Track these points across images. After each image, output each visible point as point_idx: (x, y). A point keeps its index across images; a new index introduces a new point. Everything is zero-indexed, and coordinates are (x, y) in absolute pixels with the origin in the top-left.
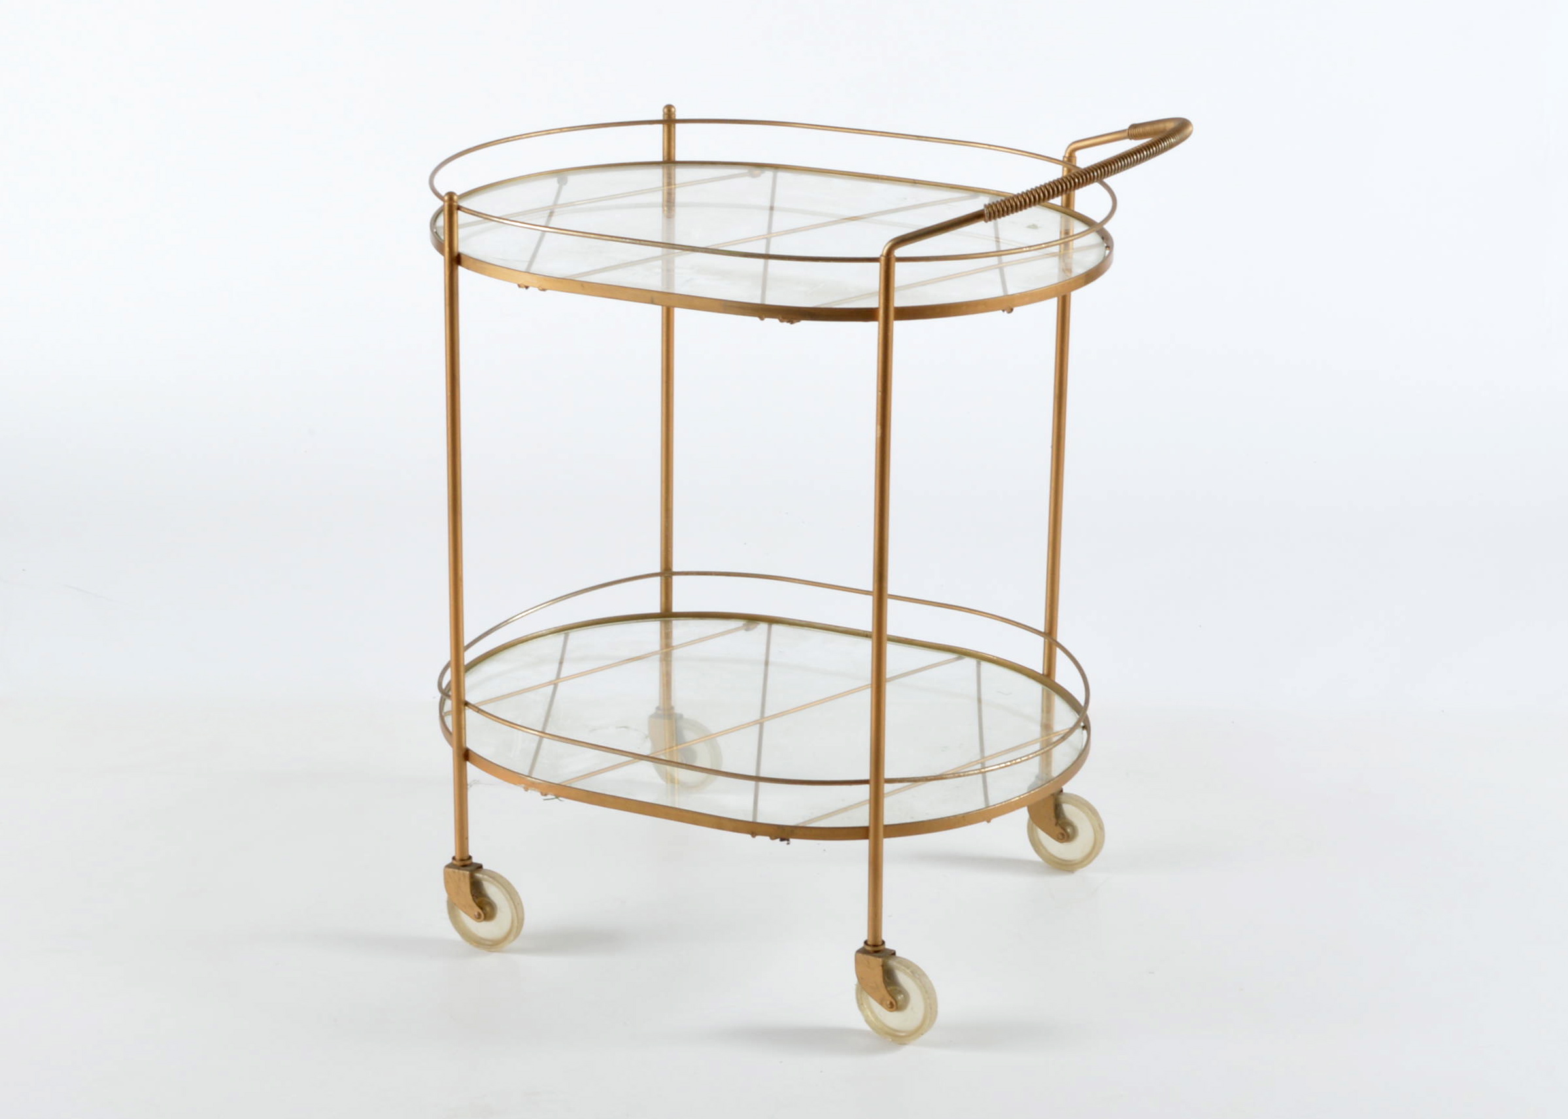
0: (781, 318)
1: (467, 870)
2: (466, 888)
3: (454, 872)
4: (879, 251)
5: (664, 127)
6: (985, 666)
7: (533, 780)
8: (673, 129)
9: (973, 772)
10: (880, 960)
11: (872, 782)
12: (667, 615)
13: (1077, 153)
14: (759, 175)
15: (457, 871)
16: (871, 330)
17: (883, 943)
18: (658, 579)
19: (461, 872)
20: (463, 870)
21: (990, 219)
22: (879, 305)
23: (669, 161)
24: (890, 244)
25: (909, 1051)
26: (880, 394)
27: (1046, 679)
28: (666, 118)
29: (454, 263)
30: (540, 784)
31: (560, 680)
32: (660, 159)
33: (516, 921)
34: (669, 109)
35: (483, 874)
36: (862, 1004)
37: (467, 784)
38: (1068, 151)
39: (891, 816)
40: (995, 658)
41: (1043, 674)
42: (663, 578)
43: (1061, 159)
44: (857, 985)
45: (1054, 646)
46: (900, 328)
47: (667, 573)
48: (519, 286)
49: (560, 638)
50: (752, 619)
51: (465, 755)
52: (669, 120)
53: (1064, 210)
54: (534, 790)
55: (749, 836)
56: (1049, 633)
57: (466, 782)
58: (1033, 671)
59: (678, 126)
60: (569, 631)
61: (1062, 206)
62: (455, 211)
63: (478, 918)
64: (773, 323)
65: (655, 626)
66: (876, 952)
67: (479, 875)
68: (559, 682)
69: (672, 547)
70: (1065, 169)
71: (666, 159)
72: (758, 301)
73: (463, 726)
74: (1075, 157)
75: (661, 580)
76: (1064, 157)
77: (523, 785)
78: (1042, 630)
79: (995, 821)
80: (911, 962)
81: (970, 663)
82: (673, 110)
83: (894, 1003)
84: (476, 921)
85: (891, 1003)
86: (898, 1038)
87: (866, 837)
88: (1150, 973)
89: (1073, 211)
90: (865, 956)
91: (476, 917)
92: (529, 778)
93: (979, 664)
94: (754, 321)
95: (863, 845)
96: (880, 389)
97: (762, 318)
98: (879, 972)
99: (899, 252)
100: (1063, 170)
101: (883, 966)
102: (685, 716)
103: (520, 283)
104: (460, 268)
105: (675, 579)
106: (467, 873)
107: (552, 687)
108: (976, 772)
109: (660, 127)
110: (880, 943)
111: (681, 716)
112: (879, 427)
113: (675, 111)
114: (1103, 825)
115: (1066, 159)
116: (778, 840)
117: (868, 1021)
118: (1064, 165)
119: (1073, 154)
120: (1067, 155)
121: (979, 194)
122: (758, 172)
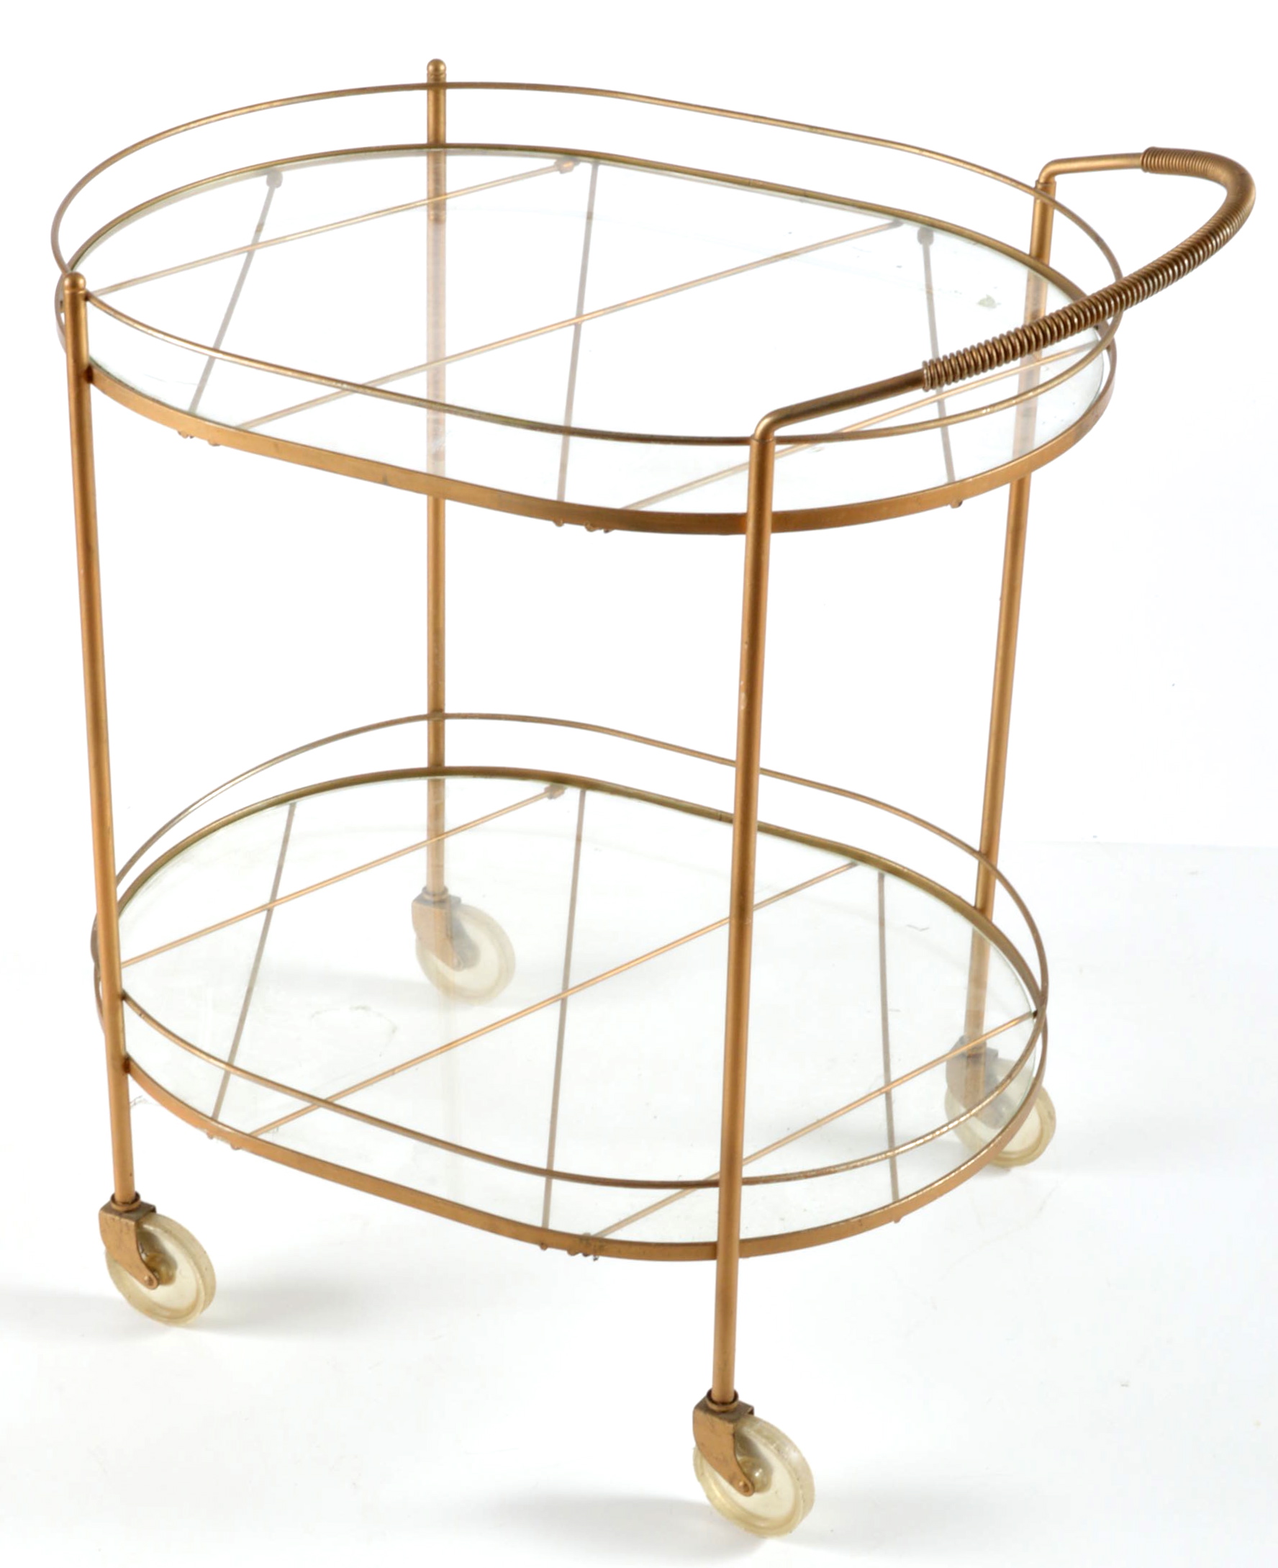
0: (589, 526)
1: (131, 1219)
2: (130, 1241)
3: (114, 1219)
4: (749, 426)
5: (428, 94)
6: (890, 880)
7: (220, 1126)
8: (442, 97)
9: (876, 1158)
10: (731, 1426)
11: (723, 1183)
12: (437, 770)
13: (1058, 178)
14: (570, 169)
15: (117, 1218)
16: (736, 546)
17: (736, 1396)
18: (424, 724)
19: (124, 1221)
20: (126, 1218)
21: (932, 386)
22: (748, 508)
23: (437, 145)
24: (767, 421)
25: (772, 1547)
26: (746, 646)
27: (979, 914)
28: (431, 82)
29: (83, 381)
30: (229, 1133)
31: (276, 903)
32: (424, 140)
33: (203, 1294)
34: (436, 67)
35: (155, 1225)
36: (703, 1474)
37: (128, 1103)
38: (1044, 174)
39: (750, 1227)
40: (906, 870)
41: (975, 907)
42: (431, 722)
43: (1033, 185)
44: (694, 1449)
45: (992, 877)
46: (779, 543)
47: (436, 715)
48: (180, 433)
49: (285, 809)
50: (558, 781)
51: (124, 1066)
52: (437, 84)
53: (1033, 262)
54: (222, 1140)
55: (536, 1248)
56: (987, 854)
57: (128, 1099)
58: (959, 898)
59: (449, 92)
60: (296, 800)
61: (1030, 255)
62: (82, 303)
63: (150, 1284)
64: (575, 531)
65: (420, 786)
66: (724, 1412)
67: (148, 1227)
68: (274, 906)
69: (443, 680)
70: (1038, 201)
71: (432, 140)
72: (552, 495)
73: (121, 1029)
74: (1055, 183)
75: (429, 724)
76: (1038, 182)
77: (206, 1130)
78: (977, 847)
79: (906, 1219)
80: (778, 1430)
81: (867, 874)
82: (442, 68)
83: (750, 1485)
84: (148, 1287)
85: (745, 1485)
86: (756, 1528)
87: (713, 1256)
88: (1123, 1385)
89: (1047, 266)
90: (709, 1416)
91: (145, 1282)
92: (213, 1123)
93: (881, 878)
94: (546, 527)
95: (708, 1269)
96: (746, 639)
97: (559, 524)
98: (728, 1441)
99: (782, 431)
100: (1035, 202)
101: (734, 1435)
102: (464, 901)
103: (181, 430)
104: (93, 388)
105: (448, 723)
106: (132, 1223)
107: (264, 914)
108: (880, 1157)
109: (423, 94)
110: (732, 1396)
111: (458, 900)
112: (743, 695)
113: (445, 70)
114: (1054, 1112)
115: (1039, 186)
116: (580, 1255)
117: (709, 1497)
118: (1037, 195)
119: (1051, 180)
120: (1042, 180)
121: (902, 220)
122: (570, 164)
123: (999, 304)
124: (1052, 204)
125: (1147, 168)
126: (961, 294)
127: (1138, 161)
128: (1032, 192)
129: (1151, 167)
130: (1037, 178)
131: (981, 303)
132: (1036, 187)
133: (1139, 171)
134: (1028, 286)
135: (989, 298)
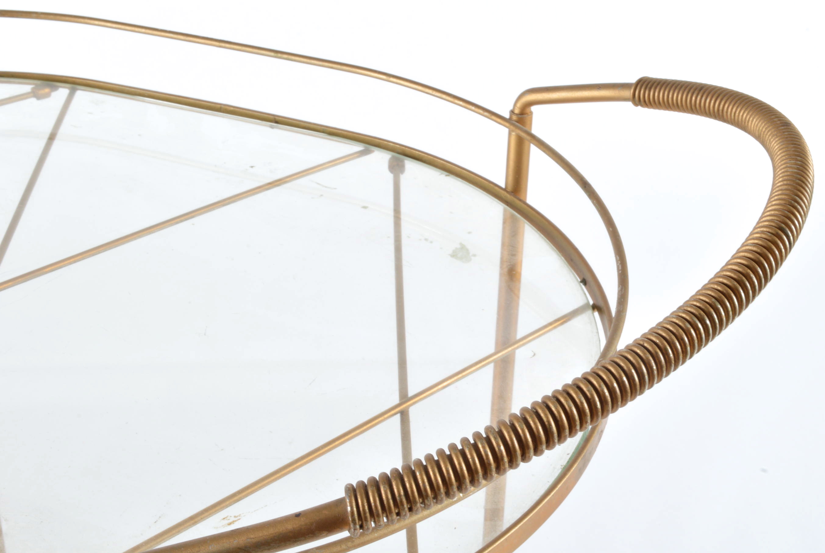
13: (534, 109)
14: (47, 95)
38: (519, 105)
43: (507, 116)
53: (509, 197)
61: (505, 190)
70: (513, 134)
74: (531, 113)
76: (512, 112)
89: (525, 203)
100: (510, 135)
115: (514, 118)
118: (512, 127)
119: (527, 110)
120: (517, 111)
121: (373, 148)
122: (47, 90)
123: (474, 255)
124: (528, 138)
125: (638, 101)
126: (431, 242)
127: (629, 93)
128: (507, 124)
129: (645, 101)
130: (511, 108)
131: (454, 255)
132: (510, 118)
133: (630, 104)
134: (504, 228)
135: (463, 247)
